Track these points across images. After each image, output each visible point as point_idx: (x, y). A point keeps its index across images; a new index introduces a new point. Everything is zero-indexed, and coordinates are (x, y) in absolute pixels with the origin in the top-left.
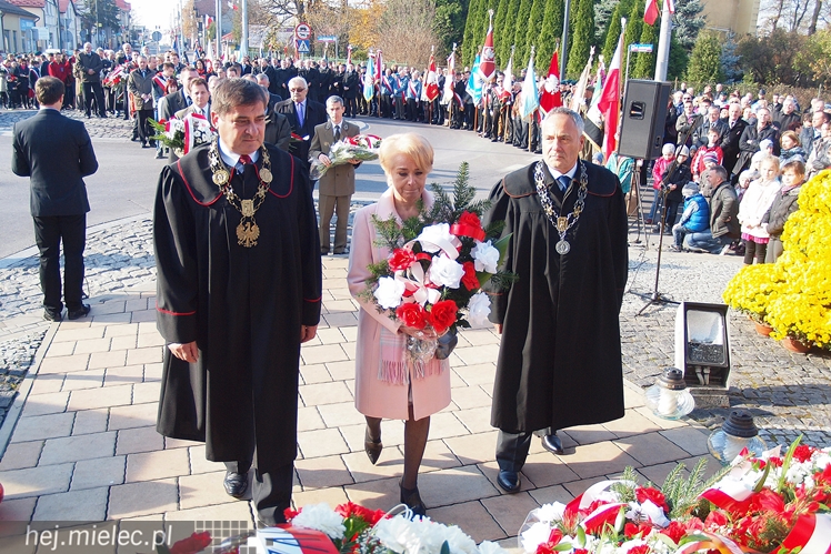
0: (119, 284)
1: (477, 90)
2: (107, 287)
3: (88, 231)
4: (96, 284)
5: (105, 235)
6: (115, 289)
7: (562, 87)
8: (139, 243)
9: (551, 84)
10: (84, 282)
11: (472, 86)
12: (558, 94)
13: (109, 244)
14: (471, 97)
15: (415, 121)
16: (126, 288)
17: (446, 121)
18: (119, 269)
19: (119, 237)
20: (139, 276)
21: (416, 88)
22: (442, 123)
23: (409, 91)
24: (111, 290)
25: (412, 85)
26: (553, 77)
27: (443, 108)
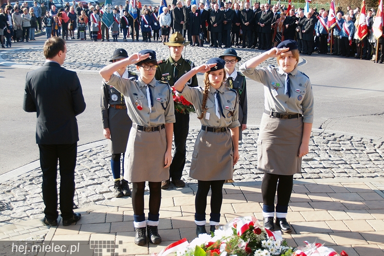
0: (100, 197)
2: (92, 199)
3: (79, 149)
4: (84, 195)
5: (91, 154)
6: (98, 200)
10: (75, 193)
13: (94, 162)
16: (106, 200)
18: (101, 184)
19: (102, 155)
24: (95, 201)
25: (346, 26)
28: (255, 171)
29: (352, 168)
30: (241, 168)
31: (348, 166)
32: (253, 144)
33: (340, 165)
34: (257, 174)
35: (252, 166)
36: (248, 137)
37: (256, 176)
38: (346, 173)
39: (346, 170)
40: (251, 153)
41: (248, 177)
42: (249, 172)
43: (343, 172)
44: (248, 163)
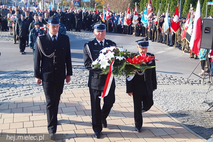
0: (5, 98)
1: (146, 21)
6: (4, 100)
7: (180, 20)
8: (13, 82)
9: (175, 19)
11: (144, 20)
12: (178, 23)
14: (143, 24)
15: (122, 33)
16: (8, 100)
17: (134, 33)
18: (5, 92)
20: (13, 95)
21: (122, 20)
22: (132, 34)
23: (119, 21)
25: (120, 19)
26: (176, 16)
27: (133, 28)
28: (79, 84)
29: (123, 82)
30: (72, 83)
31: (121, 81)
32: (78, 73)
33: (118, 81)
34: (80, 85)
35: (77, 82)
36: (76, 70)
37: (80, 86)
38: (120, 84)
39: (120, 83)
40: (77, 77)
41: (75, 87)
42: (76, 84)
43: (119, 84)
44: (75, 81)
